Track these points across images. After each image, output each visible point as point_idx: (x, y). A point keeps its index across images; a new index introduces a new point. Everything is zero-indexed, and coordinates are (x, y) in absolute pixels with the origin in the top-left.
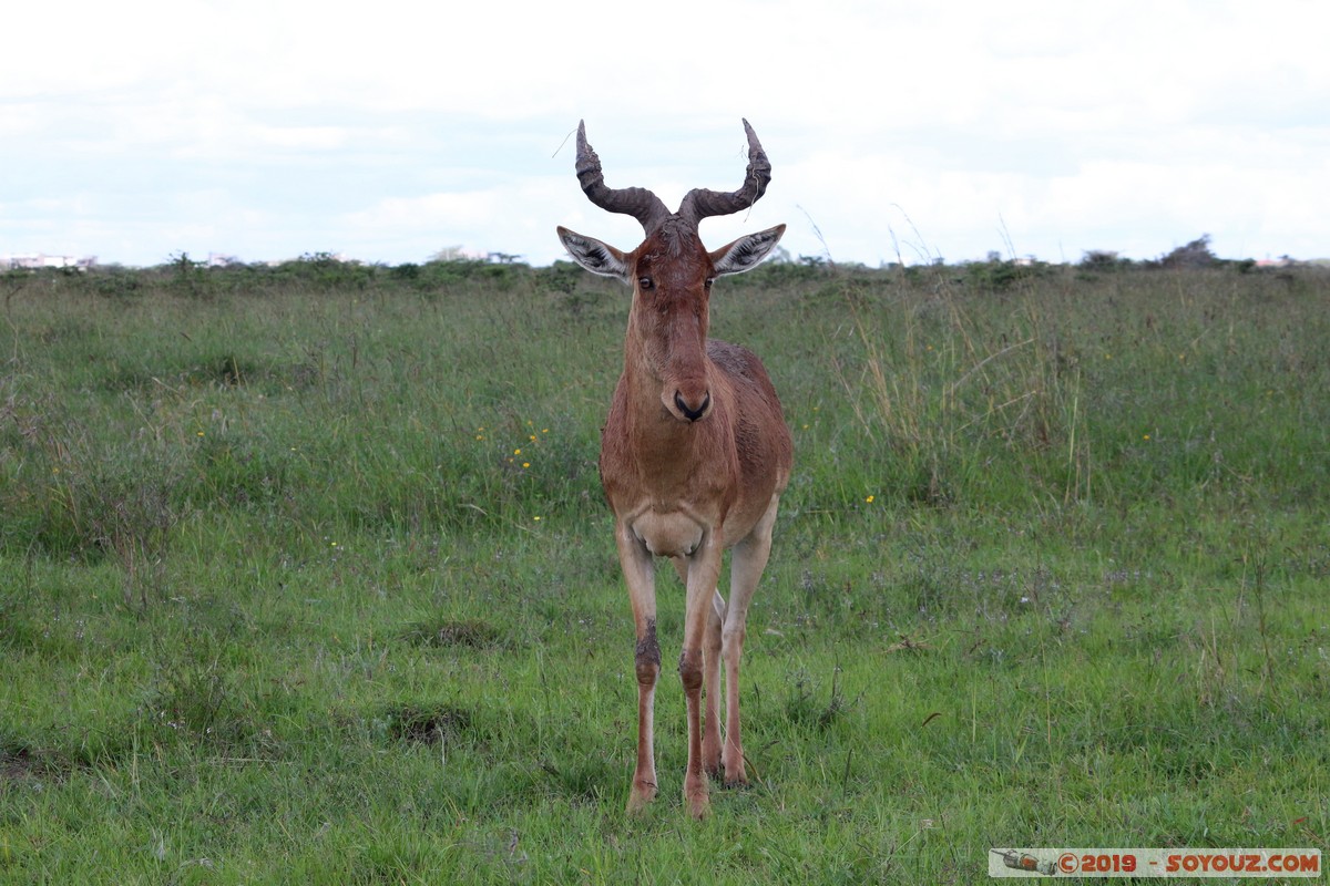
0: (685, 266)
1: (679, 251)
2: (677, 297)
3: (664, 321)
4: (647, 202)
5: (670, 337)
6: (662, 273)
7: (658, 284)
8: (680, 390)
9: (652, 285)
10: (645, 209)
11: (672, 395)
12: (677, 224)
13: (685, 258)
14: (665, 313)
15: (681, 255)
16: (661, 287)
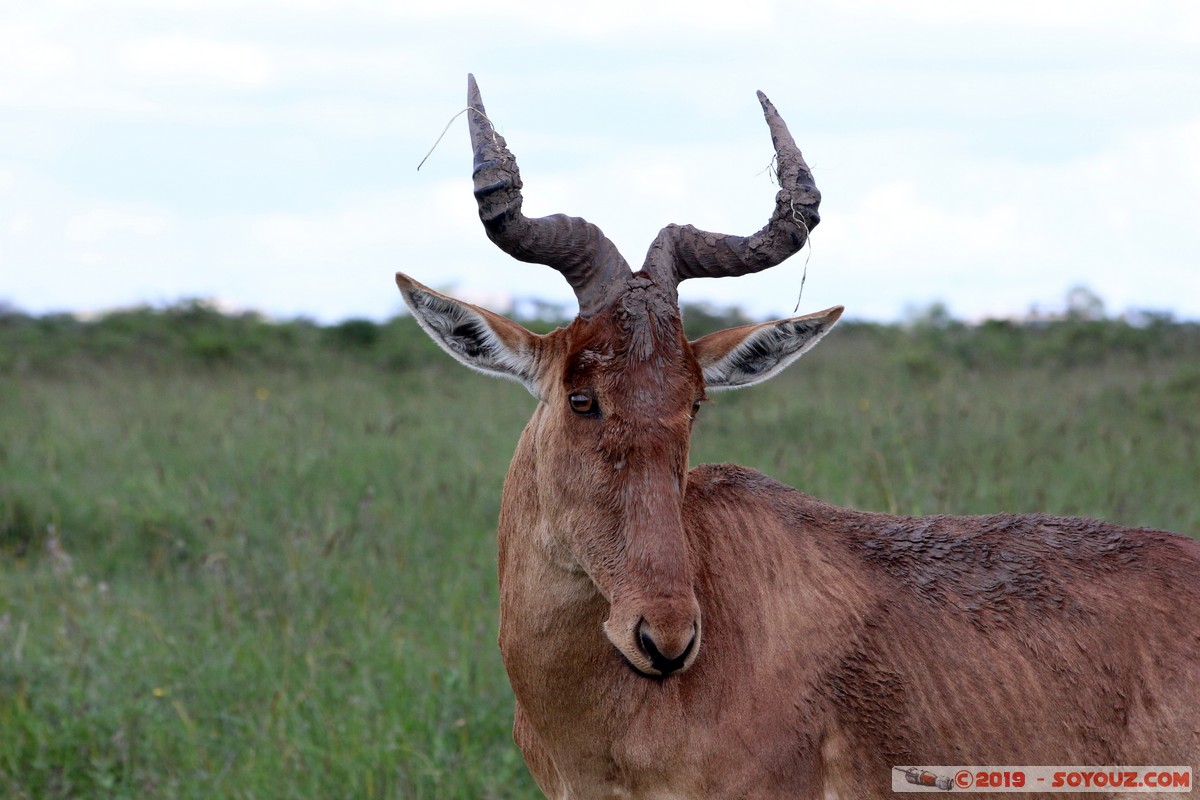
0: (658, 378)
1: (649, 349)
2: (643, 440)
3: (617, 481)
4: (589, 248)
5: (628, 512)
6: (618, 391)
7: (608, 410)
8: (647, 618)
9: (594, 410)
10: (585, 259)
11: (631, 625)
12: (648, 295)
13: (660, 362)
14: (619, 466)
15: (653, 357)
16: (615, 417)
